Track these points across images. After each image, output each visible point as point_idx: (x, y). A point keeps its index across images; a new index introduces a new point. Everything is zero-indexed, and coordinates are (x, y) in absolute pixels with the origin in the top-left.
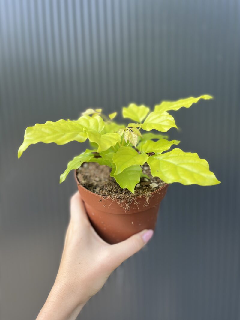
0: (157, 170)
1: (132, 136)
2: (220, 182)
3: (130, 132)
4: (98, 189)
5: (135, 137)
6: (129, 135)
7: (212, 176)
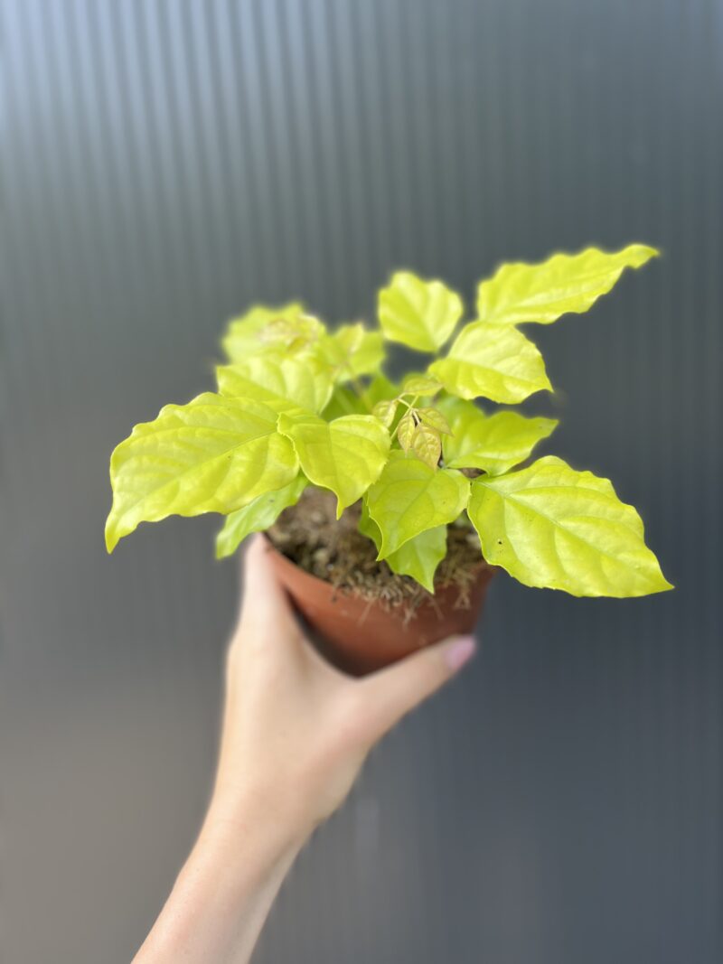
0: (499, 540)
1: (423, 437)
2: (670, 587)
3: (416, 424)
4: (322, 556)
5: (432, 443)
6: (415, 435)
7: (653, 563)
